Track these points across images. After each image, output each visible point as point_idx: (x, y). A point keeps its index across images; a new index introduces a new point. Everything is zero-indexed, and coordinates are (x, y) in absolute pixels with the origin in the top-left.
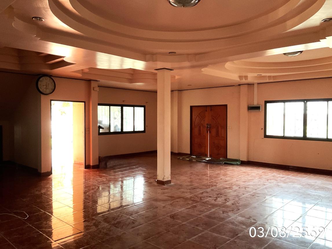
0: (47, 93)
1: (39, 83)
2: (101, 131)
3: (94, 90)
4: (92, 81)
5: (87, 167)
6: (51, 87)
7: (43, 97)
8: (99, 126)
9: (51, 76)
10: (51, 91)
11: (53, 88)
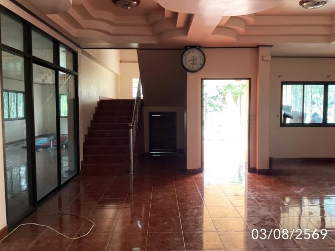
0: (194, 70)
1: (184, 57)
2: (288, 121)
3: (263, 60)
4: (260, 47)
5: (252, 170)
6: (199, 61)
7: (189, 75)
8: (284, 114)
9: (200, 47)
10: (200, 67)
11: (202, 63)
